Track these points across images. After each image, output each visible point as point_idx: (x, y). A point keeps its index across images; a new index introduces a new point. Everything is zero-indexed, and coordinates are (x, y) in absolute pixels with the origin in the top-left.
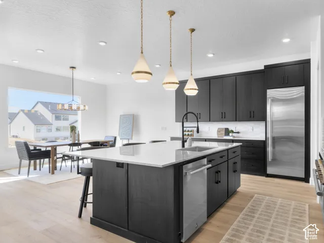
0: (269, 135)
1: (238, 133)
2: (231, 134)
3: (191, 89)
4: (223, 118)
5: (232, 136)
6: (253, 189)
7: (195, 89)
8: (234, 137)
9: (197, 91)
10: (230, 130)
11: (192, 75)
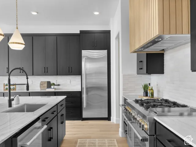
0: (84, 86)
1: (59, 85)
2: (52, 87)
3: (16, 43)
4: (46, 72)
5: (54, 88)
6: (75, 134)
7: (22, 44)
8: (55, 89)
9: (24, 46)
10: (52, 83)
11: (17, 28)
